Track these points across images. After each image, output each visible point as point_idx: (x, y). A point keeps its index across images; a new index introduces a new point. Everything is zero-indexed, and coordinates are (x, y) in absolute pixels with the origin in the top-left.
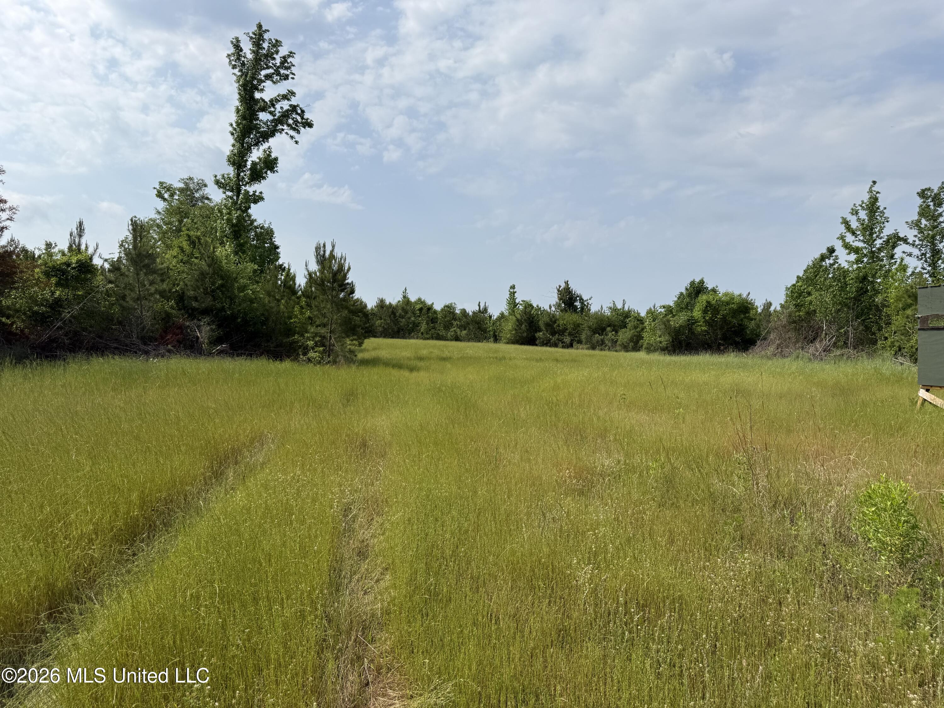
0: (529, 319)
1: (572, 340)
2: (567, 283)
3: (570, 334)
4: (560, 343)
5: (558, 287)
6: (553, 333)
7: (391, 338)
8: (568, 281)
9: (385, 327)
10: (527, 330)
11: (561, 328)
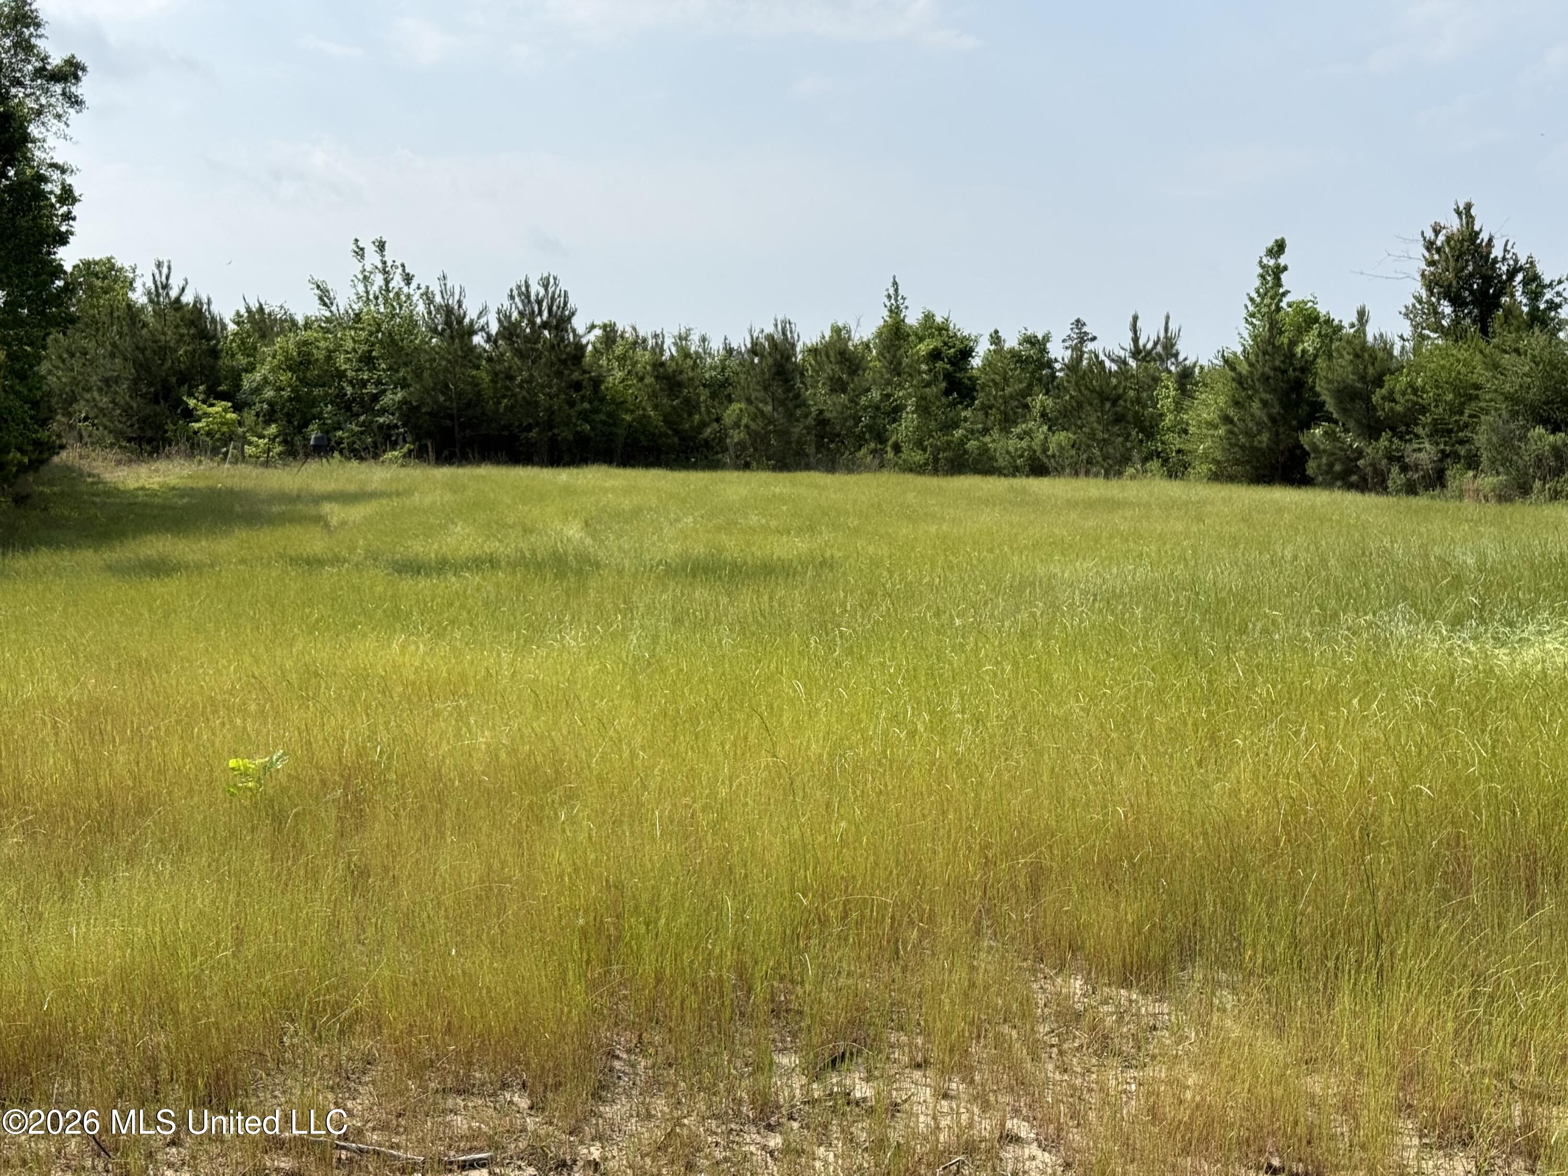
0: (1284, 372)
1: (1444, 455)
2: (1466, 213)
3: (1439, 431)
4: (1395, 470)
5: (1430, 234)
6: (1372, 430)
7: (774, 469)
8: (1468, 207)
9: (753, 426)
10: (1273, 419)
11: (1399, 408)
